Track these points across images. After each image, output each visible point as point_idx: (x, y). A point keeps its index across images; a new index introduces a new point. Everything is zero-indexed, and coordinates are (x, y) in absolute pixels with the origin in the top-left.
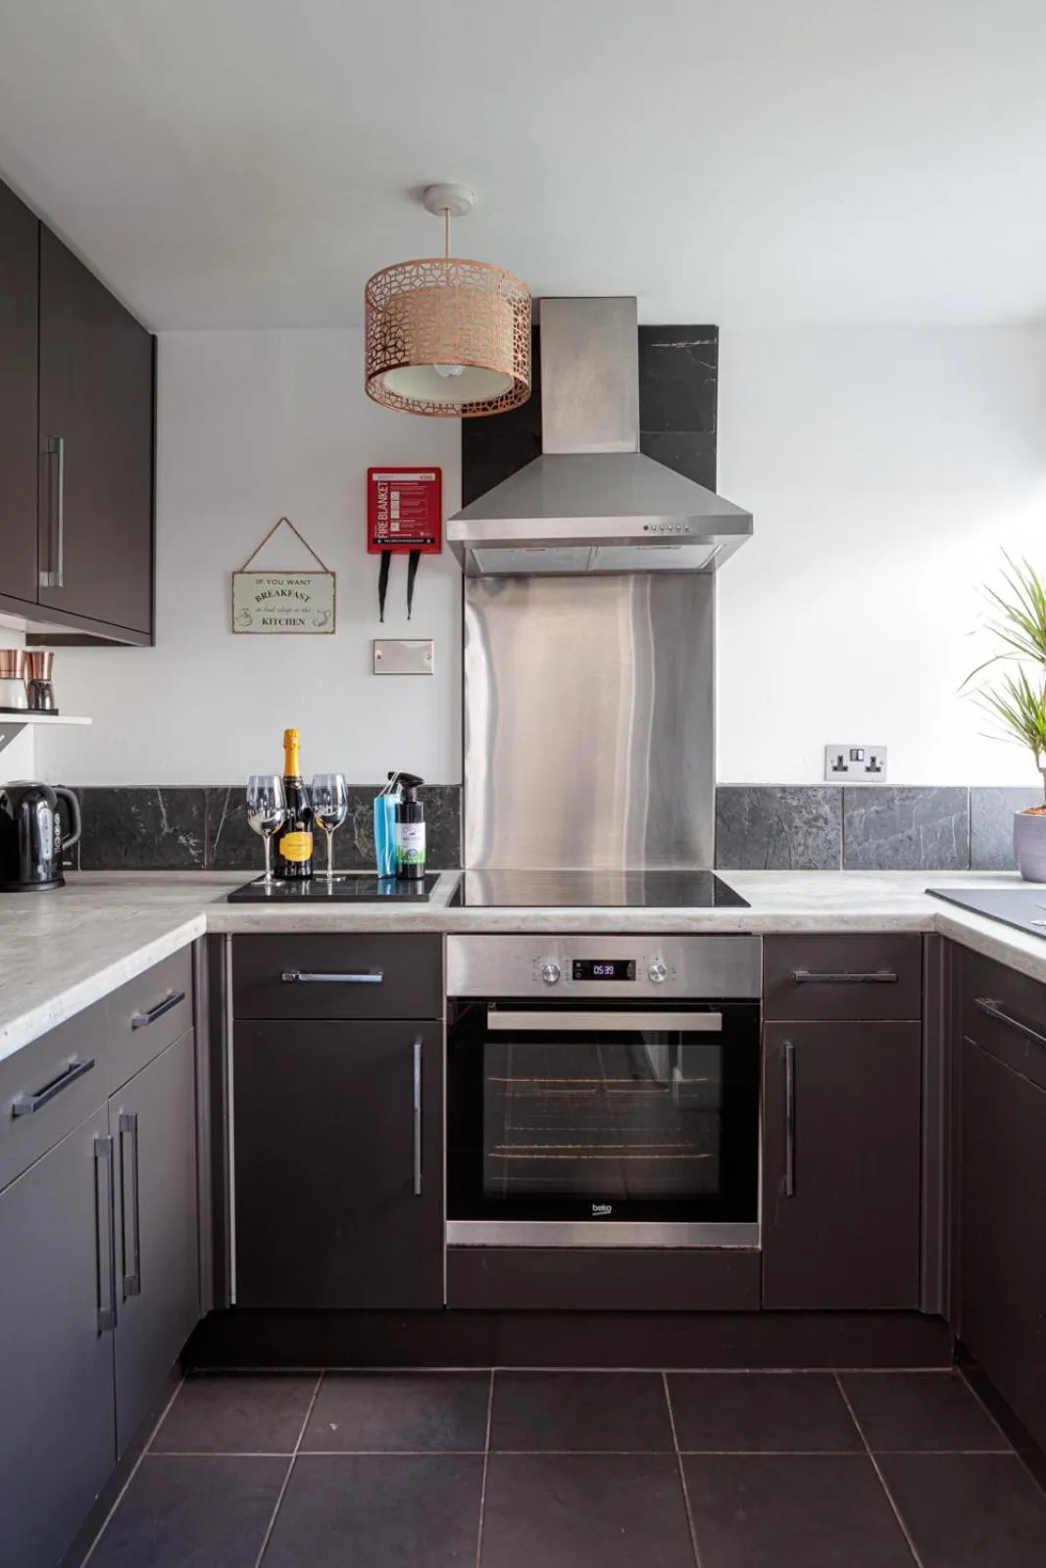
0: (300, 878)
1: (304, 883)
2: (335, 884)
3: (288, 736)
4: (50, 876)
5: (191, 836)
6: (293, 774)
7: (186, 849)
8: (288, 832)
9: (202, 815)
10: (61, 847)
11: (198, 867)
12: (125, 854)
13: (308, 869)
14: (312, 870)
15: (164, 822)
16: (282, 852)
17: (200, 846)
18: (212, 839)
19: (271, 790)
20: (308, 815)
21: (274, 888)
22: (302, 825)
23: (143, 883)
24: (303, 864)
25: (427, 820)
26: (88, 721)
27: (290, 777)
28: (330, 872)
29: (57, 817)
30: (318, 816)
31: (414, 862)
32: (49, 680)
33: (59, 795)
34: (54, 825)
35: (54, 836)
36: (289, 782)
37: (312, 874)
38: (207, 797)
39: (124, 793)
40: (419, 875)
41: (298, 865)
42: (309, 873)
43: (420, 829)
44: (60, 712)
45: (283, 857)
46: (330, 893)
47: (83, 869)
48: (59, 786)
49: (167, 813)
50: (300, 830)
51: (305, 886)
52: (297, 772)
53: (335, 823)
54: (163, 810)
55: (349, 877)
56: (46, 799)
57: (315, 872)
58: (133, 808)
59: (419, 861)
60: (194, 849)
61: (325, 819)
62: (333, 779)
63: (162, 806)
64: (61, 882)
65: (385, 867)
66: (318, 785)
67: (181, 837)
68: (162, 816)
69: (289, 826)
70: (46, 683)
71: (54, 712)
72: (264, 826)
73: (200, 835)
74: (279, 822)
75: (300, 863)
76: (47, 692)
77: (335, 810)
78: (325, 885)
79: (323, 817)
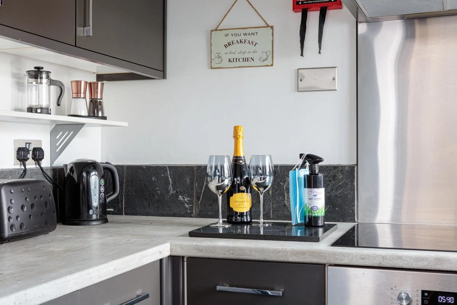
0: (243, 223)
1: (245, 227)
2: (265, 228)
3: (236, 129)
4: (98, 218)
5: (185, 196)
6: (238, 155)
7: (182, 203)
8: (236, 193)
9: (192, 183)
10: (105, 200)
11: (190, 215)
12: (149, 206)
13: (248, 217)
14: (251, 218)
15: (171, 186)
16: (231, 206)
17: (190, 202)
18: (198, 198)
19: (222, 167)
20: (248, 183)
21: (224, 229)
22: (243, 188)
23: (151, 223)
24: (245, 214)
25: (326, 186)
26: (126, 124)
27: (237, 157)
28: (262, 220)
29: (102, 182)
30: (253, 183)
31: (316, 215)
32: (102, 99)
33: (105, 168)
34: (100, 186)
35: (100, 192)
36: (236, 159)
37: (251, 221)
38: (195, 171)
39: (149, 168)
40: (320, 224)
41: (242, 215)
42: (249, 220)
43: (320, 193)
44: (108, 118)
45: (232, 209)
46: (262, 233)
47: (126, 214)
48: (107, 163)
49: (172, 182)
50: (243, 192)
51: (246, 229)
52: (241, 154)
53: (265, 187)
54: (170, 180)
55: (273, 224)
56: (97, 171)
57: (253, 220)
58: (153, 178)
59: (320, 215)
60: (188, 204)
61: (258, 185)
62: (264, 157)
63: (169, 177)
64: (106, 221)
65: (297, 218)
66: (254, 164)
67: (180, 196)
68: (170, 183)
69: (234, 189)
70: (99, 101)
71: (104, 118)
72: (218, 188)
73: (191, 196)
74: (228, 185)
75: (243, 213)
76: (100, 107)
77: (264, 179)
78: (259, 228)
79: (257, 184)
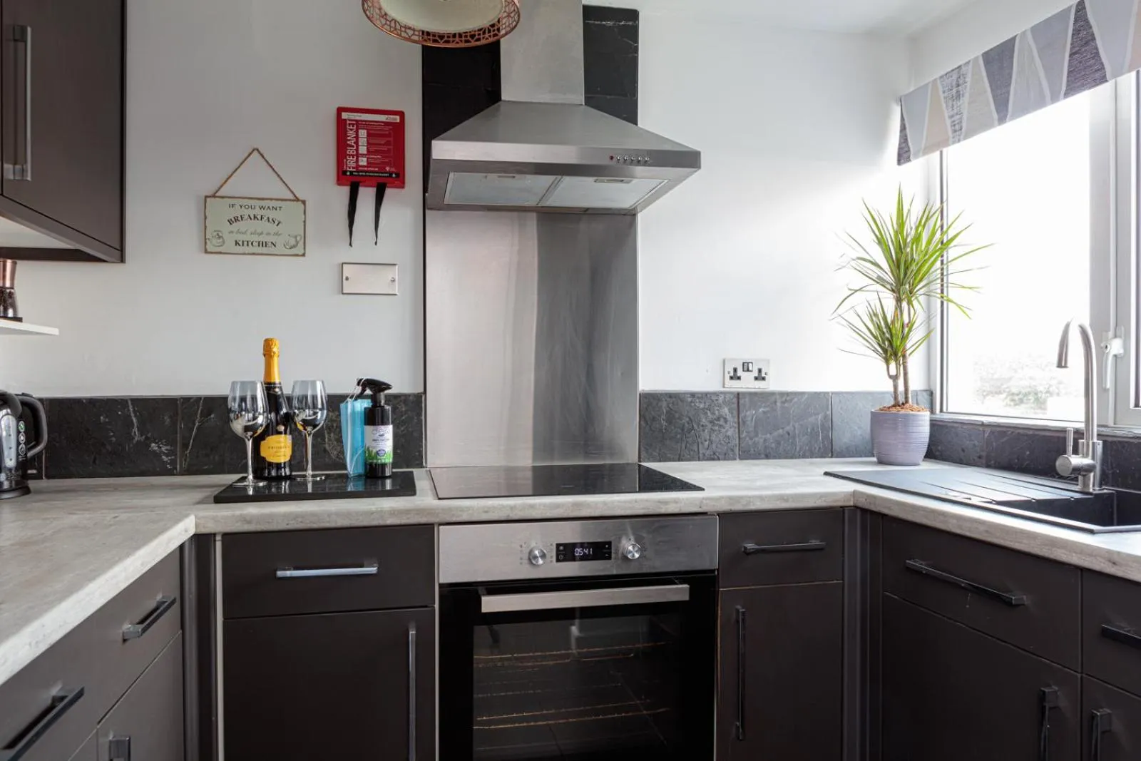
0: (280, 479)
1: (283, 484)
2: (314, 483)
3: (268, 345)
4: (14, 486)
5: (162, 444)
6: (272, 381)
7: (157, 455)
8: (268, 435)
9: (174, 423)
10: (26, 454)
11: (170, 473)
12: (94, 462)
13: (287, 470)
14: (291, 471)
15: (135, 429)
16: (263, 454)
17: (171, 453)
18: (185, 446)
19: (254, 399)
20: (288, 420)
21: (255, 488)
22: (282, 428)
23: (116, 488)
24: (283, 466)
25: (393, 423)
26: (55, 331)
27: (270, 384)
28: (310, 472)
29: (22, 425)
30: (298, 420)
31: (383, 461)
32: (12, 288)
33: (24, 404)
34: (19, 432)
35: (18, 444)
36: (269, 387)
37: (291, 475)
38: (179, 406)
39: (93, 403)
40: (388, 474)
41: (278, 466)
42: (288, 473)
43: (388, 431)
44: (23, 320)
45: (264, 458)
46: (310, 490)
47: (48, 477)
48: (23, 394)
49: (138, 422)
50: (280, 433)
51: (285, 486)
52: (276, 378)
53: (315, 426)
54: (134, 420)
55: (328, 476)
56: (10, 408)
57: (294, 473)
58: (102, 418)
59: (387, 461)
60: (167, 455)
61: (306, 423)
62: (313, 383)
63: (132, 415)
64: (26, 491)
65: (353, 466)
66: (298, 393)
67: (153, 445)
68: (133, 424)
69: (270, 430)
70: (8, 291)
71: (16, 319)
72: (247, 429)
73: (172, 443)
74: (261, 425)
75: (281, 464)
76: (10, 301)
77: (315, 413)
78: (305, 484)
79: (304, 421)
